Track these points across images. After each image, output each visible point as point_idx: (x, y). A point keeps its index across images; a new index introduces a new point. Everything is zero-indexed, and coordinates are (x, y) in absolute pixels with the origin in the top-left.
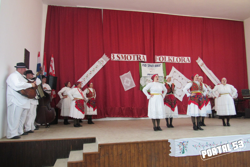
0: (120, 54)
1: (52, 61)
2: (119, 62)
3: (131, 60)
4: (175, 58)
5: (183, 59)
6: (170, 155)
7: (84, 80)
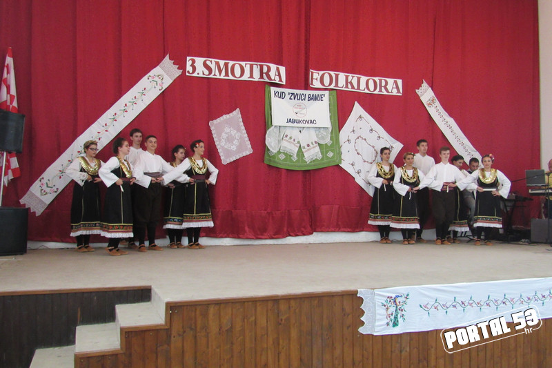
0: (213, 60)
1: (8, 67)
2: (207, 82)
3: (244, 78)
4: (364, 79)
5: (383, 84)
6: (362, 330)
7: (105, 128)
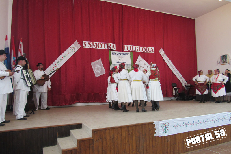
0: (92, 42)
1: (20, 45)
2: (90, 50)
3: (102, 48)
4: (141, 48)
5: (148, 49)
6: (155, 135)
7: (55, 66)
